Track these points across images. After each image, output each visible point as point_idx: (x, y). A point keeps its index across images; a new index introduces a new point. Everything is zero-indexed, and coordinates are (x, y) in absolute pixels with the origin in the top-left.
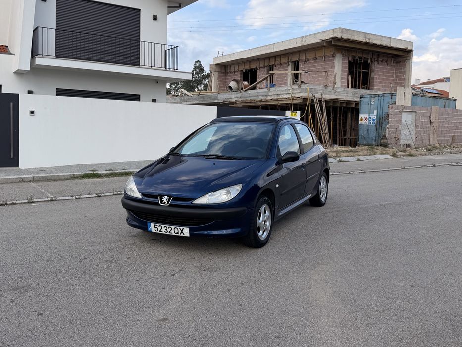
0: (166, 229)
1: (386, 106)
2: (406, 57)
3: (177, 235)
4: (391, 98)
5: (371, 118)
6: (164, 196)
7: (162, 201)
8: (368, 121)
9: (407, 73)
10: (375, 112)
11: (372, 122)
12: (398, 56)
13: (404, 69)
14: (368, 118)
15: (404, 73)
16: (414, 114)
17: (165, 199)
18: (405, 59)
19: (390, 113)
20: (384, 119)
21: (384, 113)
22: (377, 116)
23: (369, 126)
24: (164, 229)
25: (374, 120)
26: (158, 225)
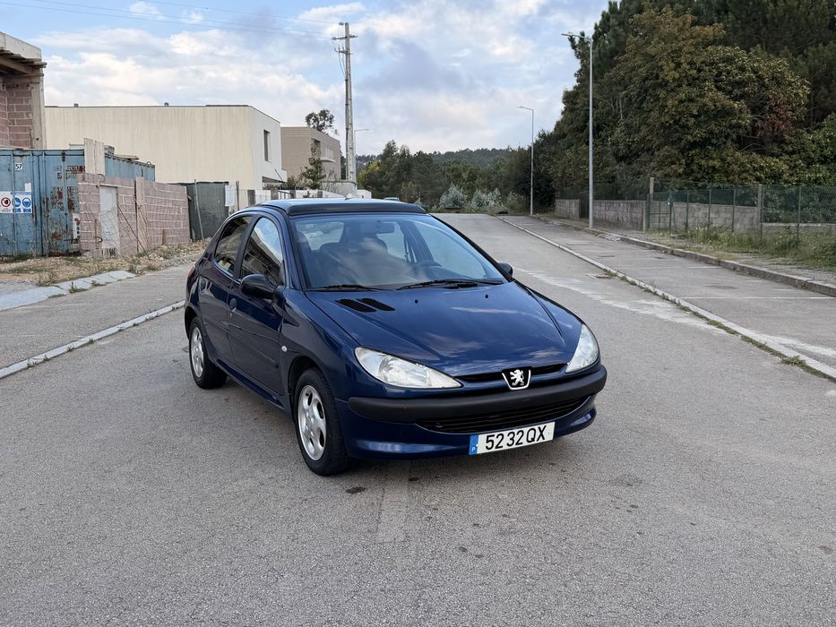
0: (512, 439)
1: (52, 175)
2: (30, 77)
3: (532, 443)
4: (64, 160)
5: (18, 200)
6: (513, 370)
7: (511, 382)
8: (11, 207)
9: (35, 110)
10: (28, 187)
11: (22, 207)
12: (12, 72)
13: (27, 101)
14: (11, 198)
15: (29, 108)
16: (114, 191)
17: (518, 375)
18: (27, 81)
19: (81, 189)
20: (50, 201)
21: (49, 190)
22: (33, 195)
23: (14, 216)
24: (505, 440)
25: (26, 204)
26: (496, 434)
